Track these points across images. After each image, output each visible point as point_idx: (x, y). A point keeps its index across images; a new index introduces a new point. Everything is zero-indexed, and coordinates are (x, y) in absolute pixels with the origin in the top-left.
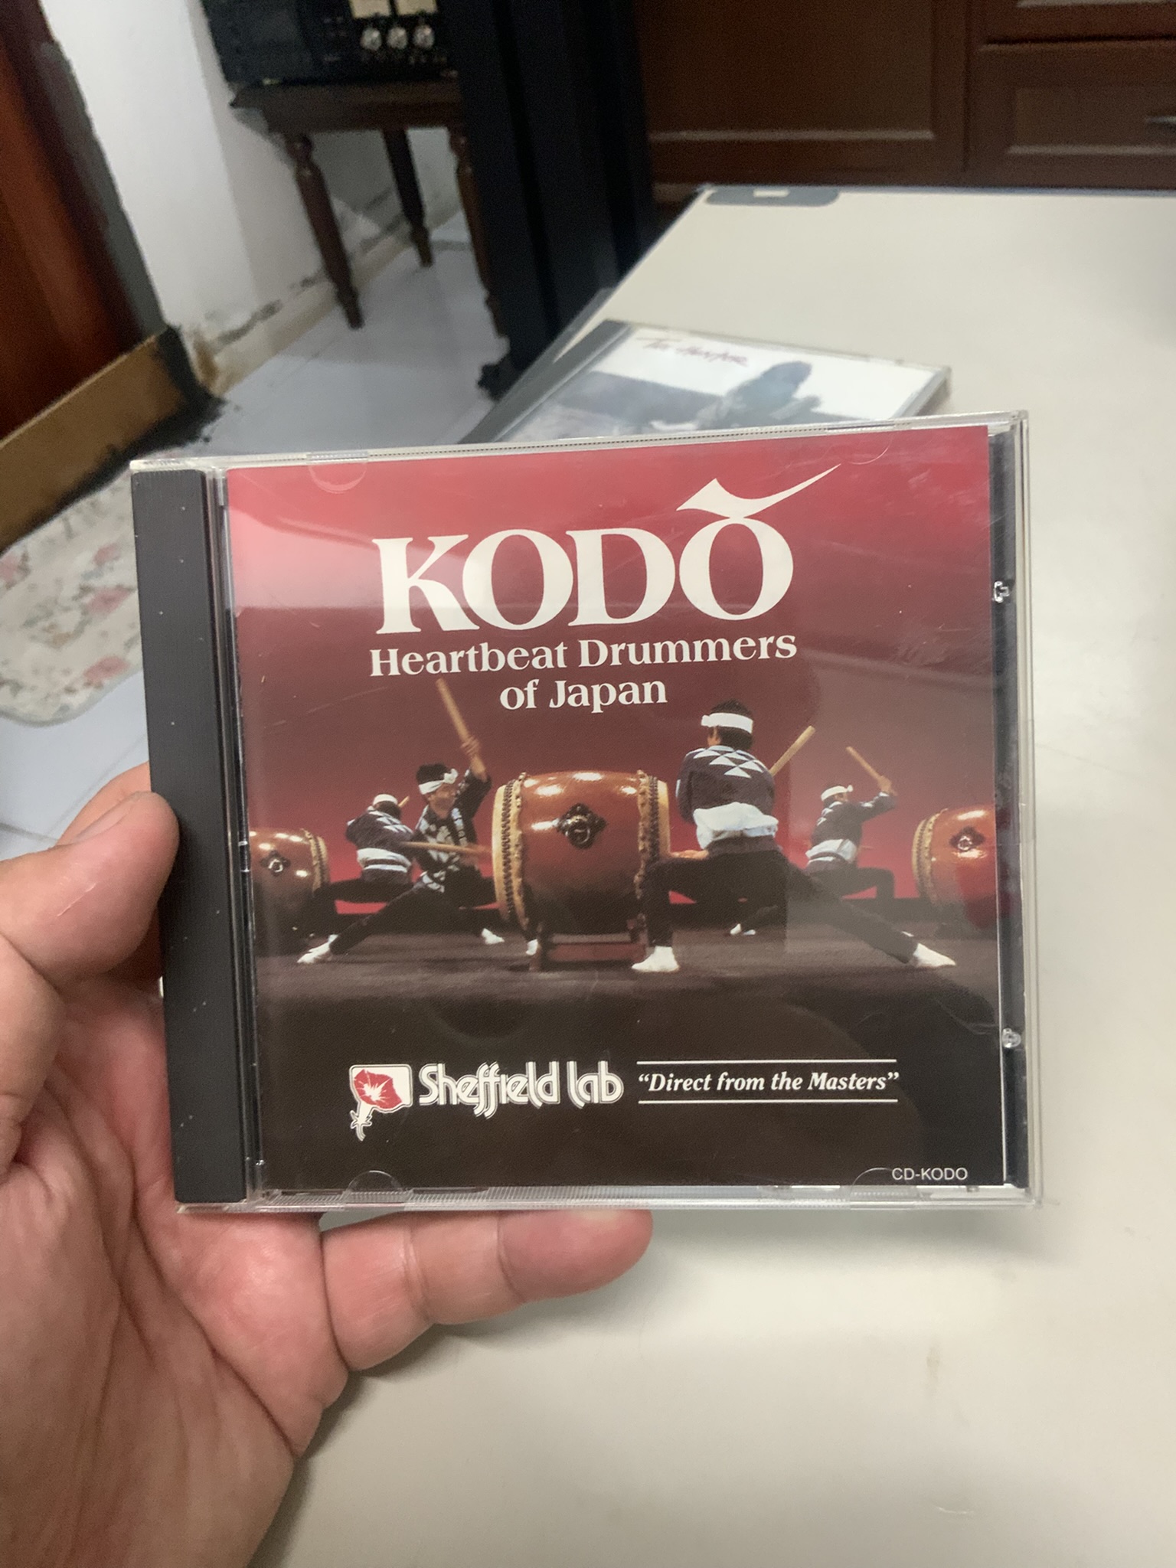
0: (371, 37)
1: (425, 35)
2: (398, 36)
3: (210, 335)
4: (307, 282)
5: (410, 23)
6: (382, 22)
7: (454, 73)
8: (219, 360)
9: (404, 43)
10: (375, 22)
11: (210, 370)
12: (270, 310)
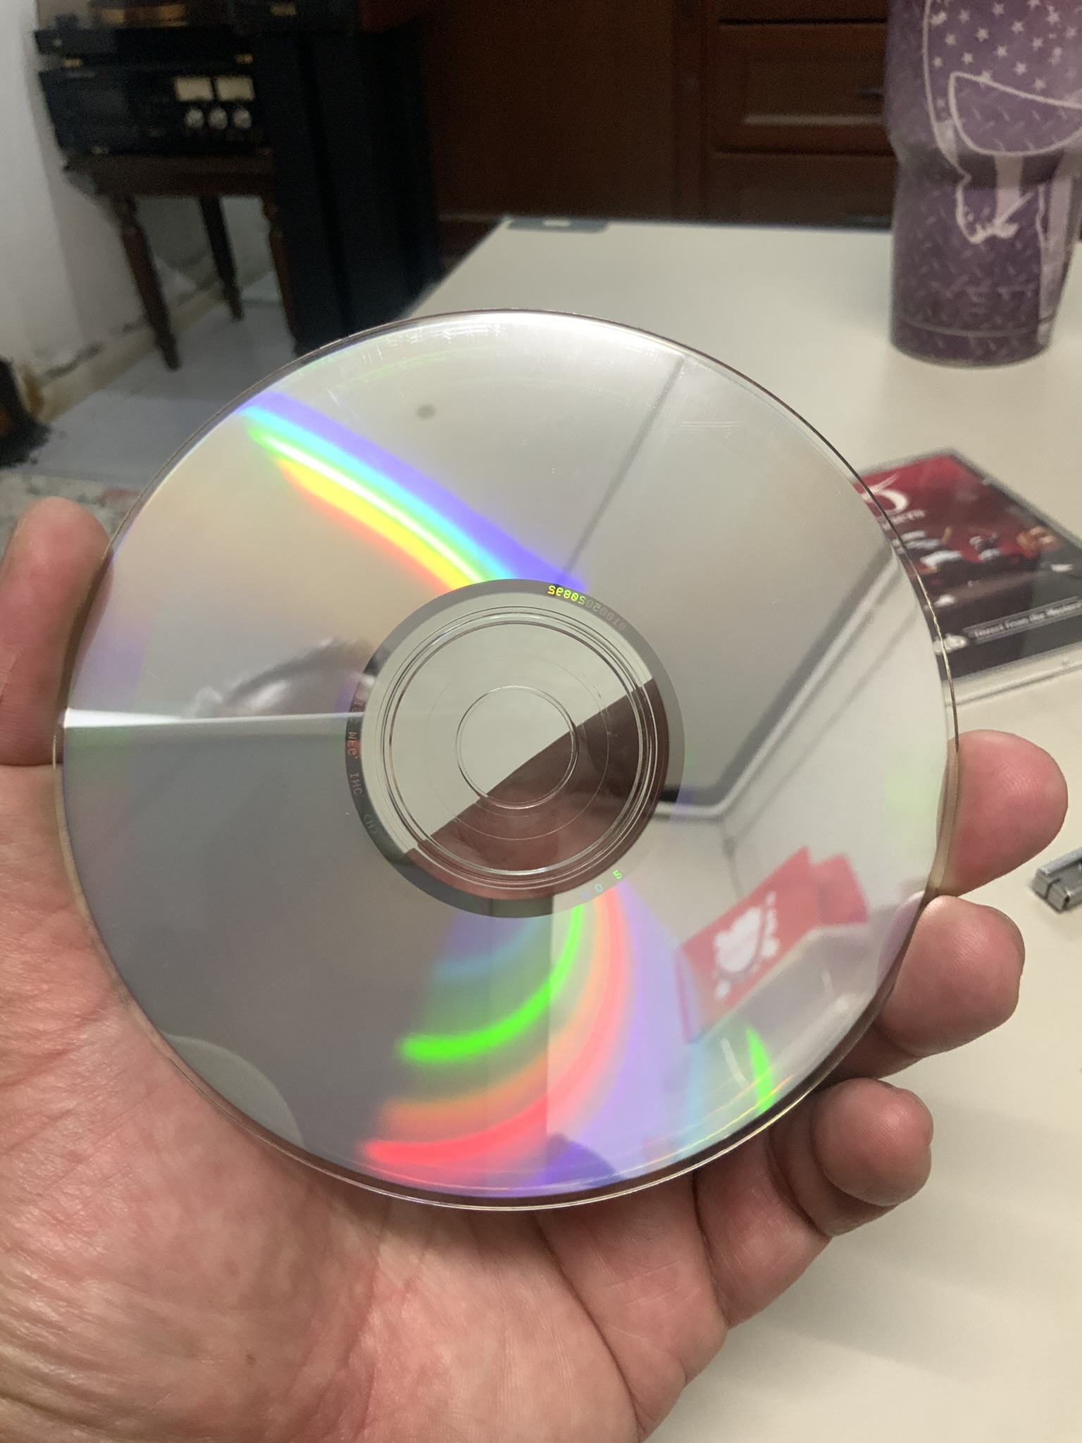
0: (194, 117)
1: (243, 117)
2: (218, 117)
3: (39, 368)
4: (128, 328)
5: (230, 107)
6: (207, 105)
7: (268, 151)
8: (47, 392)
9: (224, 124)
10: (198, 104)
11: (37, 400)
12: (93, 351)
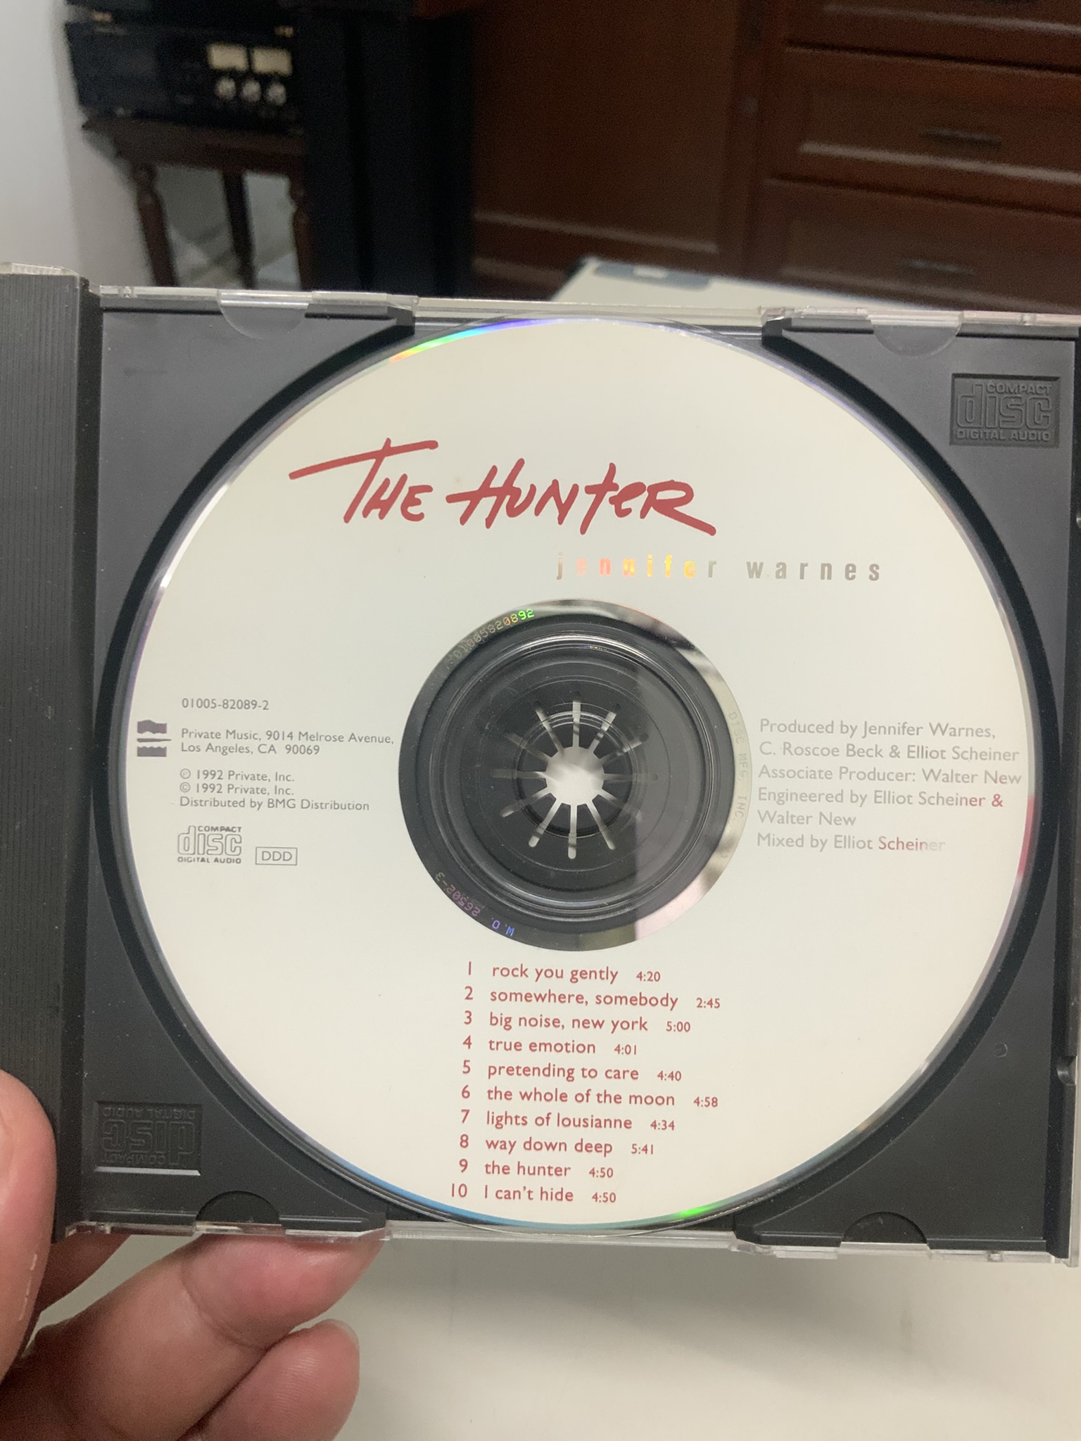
0: (226, 87)
1: (277, 93)
2: (252, 89)
5: (265, 80)
6: (241, 75)
7: (300, 132)
9: (257, 98)
10: (232, 74)
